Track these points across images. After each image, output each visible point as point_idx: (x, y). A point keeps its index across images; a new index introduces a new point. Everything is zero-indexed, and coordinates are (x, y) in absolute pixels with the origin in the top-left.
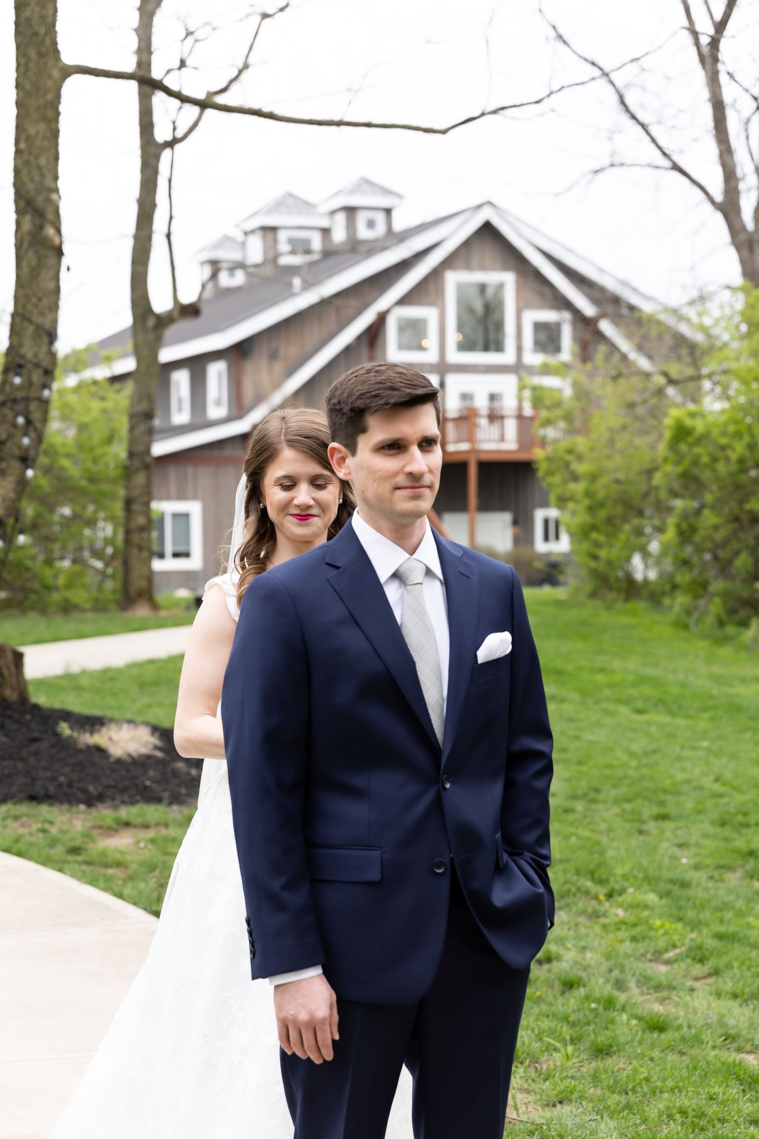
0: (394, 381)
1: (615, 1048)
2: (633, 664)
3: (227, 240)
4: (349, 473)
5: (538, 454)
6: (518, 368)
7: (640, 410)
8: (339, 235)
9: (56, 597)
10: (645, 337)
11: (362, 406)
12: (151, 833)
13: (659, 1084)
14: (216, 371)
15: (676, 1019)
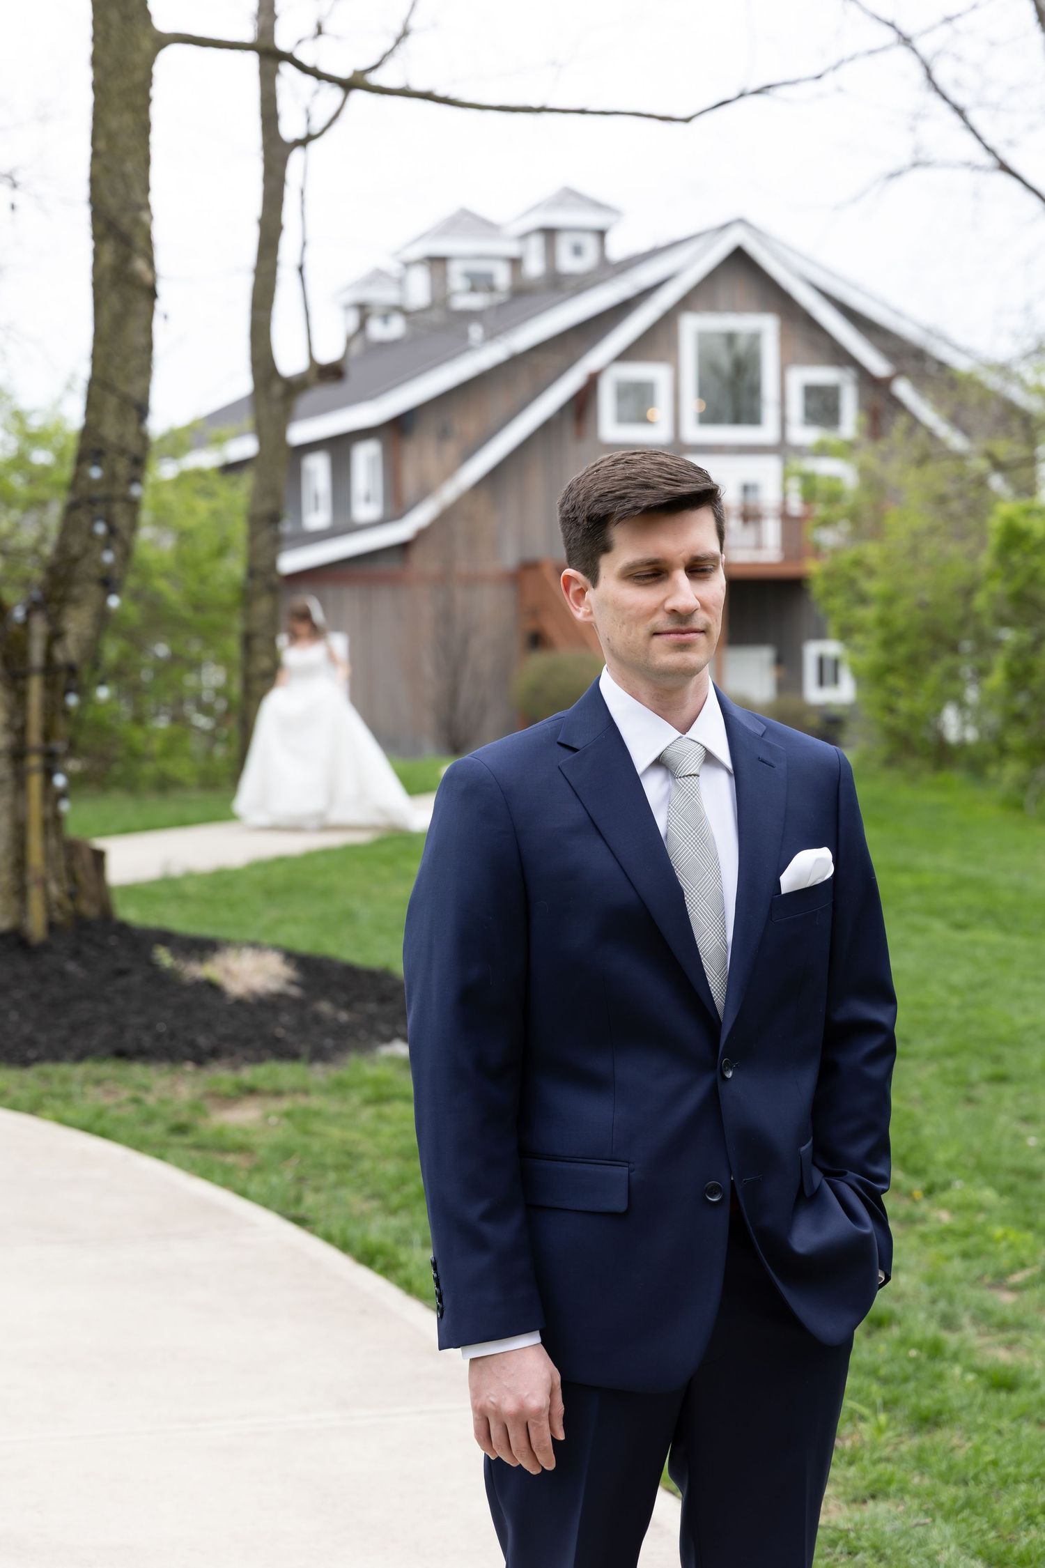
0: (650, 476)
1: (945, 1417)
2: (948, 860)
3: (378, 276)
4: (591, 613)
5: (813, 567)
6: (782, 448)
7: (956, 506)
8: (534, 266)
9: (149, 769)
10: (961, 405)
11: (602, 512)
12: (285, 1104)
13: (1012, 1470)
14: (366, 456)
15: (1032, 1371)
